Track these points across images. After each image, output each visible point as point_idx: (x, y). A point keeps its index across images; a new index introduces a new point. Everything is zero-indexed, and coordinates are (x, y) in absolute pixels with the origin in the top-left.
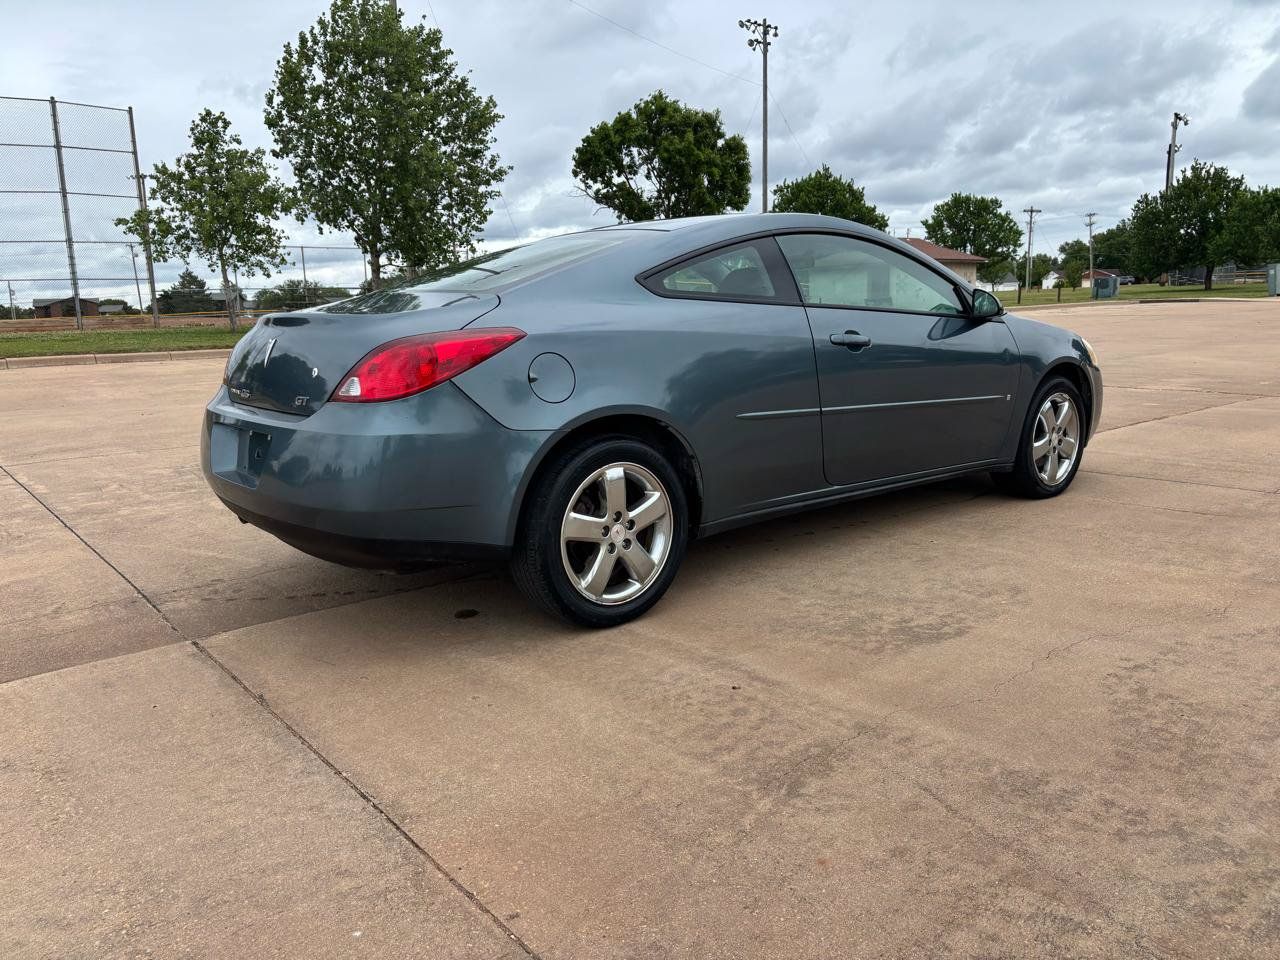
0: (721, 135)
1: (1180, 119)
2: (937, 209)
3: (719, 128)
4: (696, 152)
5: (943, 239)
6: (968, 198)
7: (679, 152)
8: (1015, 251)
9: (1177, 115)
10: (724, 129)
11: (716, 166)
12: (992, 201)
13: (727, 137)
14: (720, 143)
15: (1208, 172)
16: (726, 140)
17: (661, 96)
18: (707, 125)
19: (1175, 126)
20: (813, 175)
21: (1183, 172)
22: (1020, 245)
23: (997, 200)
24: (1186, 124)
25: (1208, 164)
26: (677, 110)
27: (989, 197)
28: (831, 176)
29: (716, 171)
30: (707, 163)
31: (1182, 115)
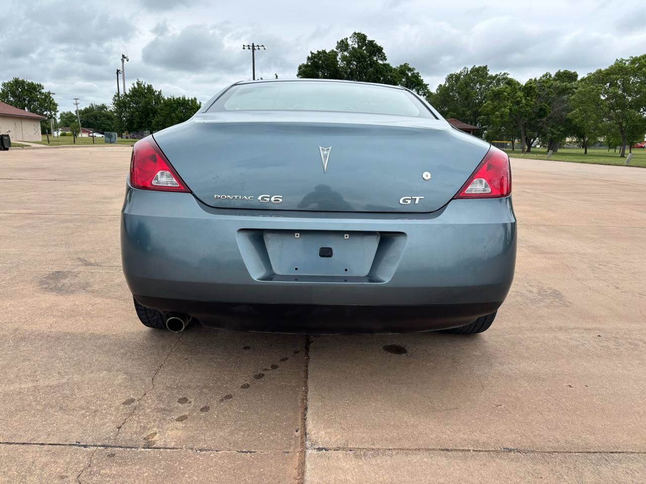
1: (125, 58)
2: (4, 85)
5: (11, 103)
6: (23, 82)
8: (55, 114)
9: (123, 56)
12: (38, 85)
15: (144, 86)
19: (123, 61)
21: (133, 84)
22: (58, 112)
23: (40, 85)
24: (128, 61)
25: (144, 83)
27: (35, 82)
31: (126, 56)
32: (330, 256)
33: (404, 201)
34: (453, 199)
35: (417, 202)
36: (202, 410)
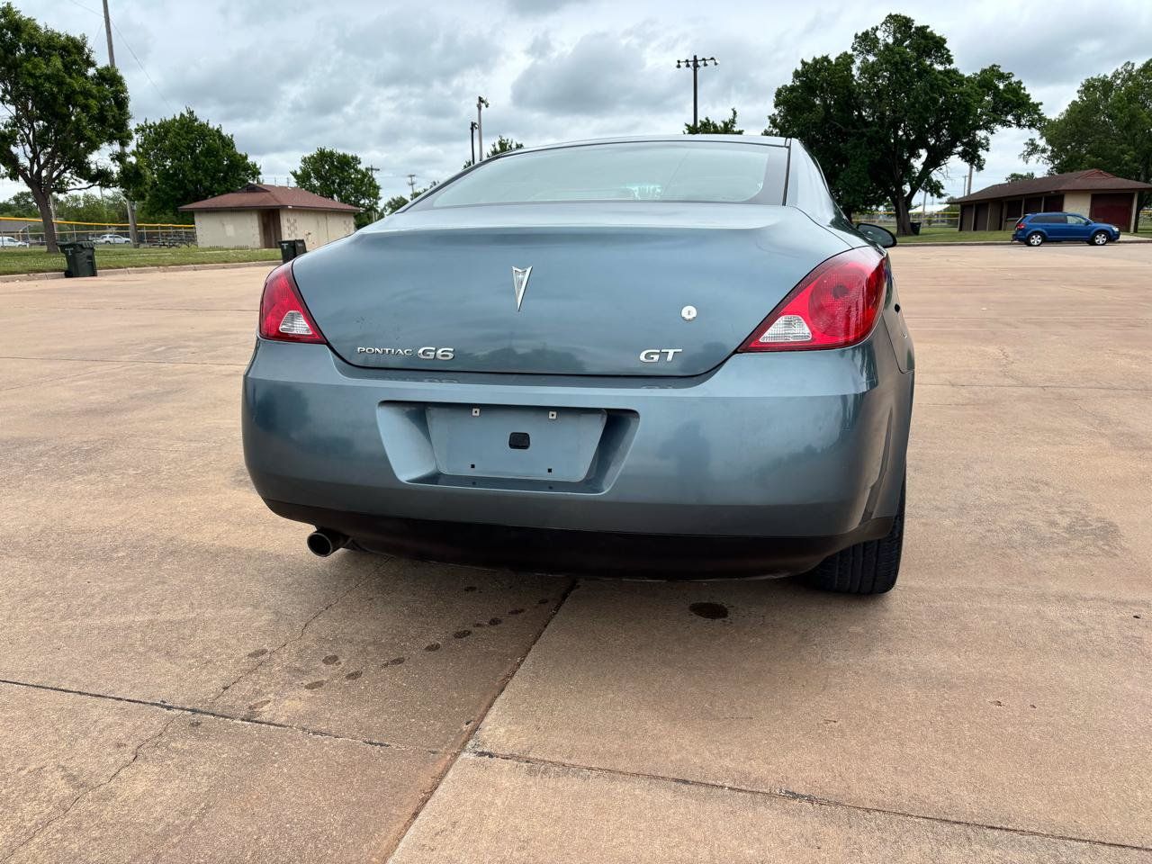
0: (93, 64)
1: (483, 102)
2: (304, 161)
3: (88, 57)
4: (68, 80)
5: (313, 189)
6: (332, 154)
7: (48, 78)
8: (376, 203)
9: (480, 98)
10: (93, 57)
11: (93, 97)
12: (352, 158)
13: (99, 66)
14: (91, 72)
16: (97, 70)
17: (10, 9)
18: (73, 51)
19: (480, 108)
20: (178, 118)
21: (494, 146)
22: (380, 198)
23: (356, 157)
24: (487, 106)
25: (510, 141)
26: (36, 28)
27: (350, 154)
28: (196, 120)
29: (92, 102)
30: (81, 93)
31: (484, 99)
32: (526, 447)
33: (647, 356)
34: (735, 352)
35: (670, 357)
36: (350, 676)
